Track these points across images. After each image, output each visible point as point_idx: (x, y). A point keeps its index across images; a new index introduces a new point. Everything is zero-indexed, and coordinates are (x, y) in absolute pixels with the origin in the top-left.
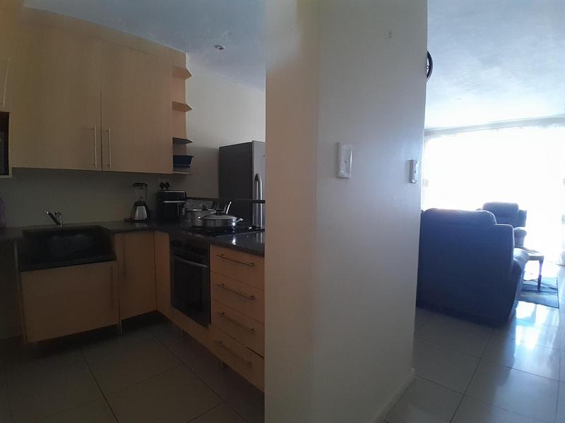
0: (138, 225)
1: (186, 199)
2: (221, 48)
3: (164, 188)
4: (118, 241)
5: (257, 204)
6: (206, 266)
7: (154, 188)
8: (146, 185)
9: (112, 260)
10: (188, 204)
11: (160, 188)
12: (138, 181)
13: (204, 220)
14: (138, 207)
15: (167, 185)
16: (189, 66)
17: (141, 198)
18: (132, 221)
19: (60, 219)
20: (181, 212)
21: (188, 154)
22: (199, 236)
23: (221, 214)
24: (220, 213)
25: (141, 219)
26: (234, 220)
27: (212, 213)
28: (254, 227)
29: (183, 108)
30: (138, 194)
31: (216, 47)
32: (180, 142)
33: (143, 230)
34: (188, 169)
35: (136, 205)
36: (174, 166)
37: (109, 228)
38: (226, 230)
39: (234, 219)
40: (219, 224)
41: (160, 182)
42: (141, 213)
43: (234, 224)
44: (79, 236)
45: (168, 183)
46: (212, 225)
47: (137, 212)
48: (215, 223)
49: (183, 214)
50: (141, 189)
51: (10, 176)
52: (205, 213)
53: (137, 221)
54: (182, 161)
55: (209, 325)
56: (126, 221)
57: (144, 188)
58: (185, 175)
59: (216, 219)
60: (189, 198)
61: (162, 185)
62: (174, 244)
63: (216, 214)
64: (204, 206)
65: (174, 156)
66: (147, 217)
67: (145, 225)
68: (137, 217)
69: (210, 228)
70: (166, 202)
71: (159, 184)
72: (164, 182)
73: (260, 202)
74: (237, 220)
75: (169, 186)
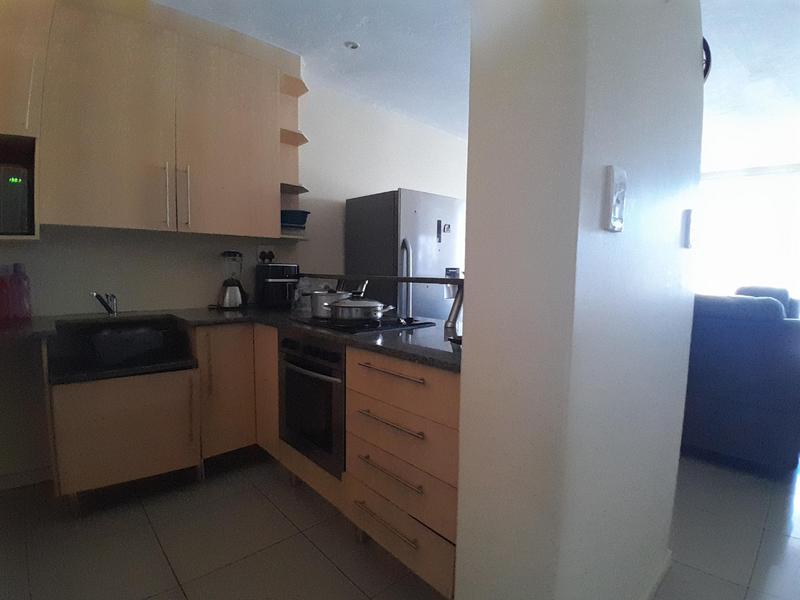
0: (228, 315)
1: (298, 276)
2: (354, 47)
3: (267, 261)
4: (200, 339)
5: (404, 284)
6: (339, 380)
7: (251, 260)
8: (241, 255)
9: (191, 368)
10: (304, 284)
11: (260, 260)
12: (228, 248)
13: (334, 307)
14: (229, 288)
15: (271, 256)
16: (305, 75)
17: (234, 274)
18: (220, 308)
19: (113, 304)
20: (292, 296)
21: (302, 209)
22: (323, 331)
23: (358, 299)
24: (356, 297)
25: (233, 305)
26: (379, 309)
27: (344, 296)
28: (409, 321)
29: (294, 139)
30: (229, 268)
31: (347, 44)
32: (290, 190)
33: (237, 321)
34: (302, 231)
35: (228, 284)
36: (282, 226)
37: (187, 319)
38: (368, 323)
39: (380, 306)
40: (356, 315)
41: (259, 251)
42: (233, 296)
43: (379, 315)
44: (142, 331)
45: (271, 252)
46: (346, 315)
47: (228, 295)
48: (350, 312)
49: (296, 299)
50: (234, 260)
51: (37, 236)
52: (333, 298)
53: (227, 309)
54: (293, 219)
55: (343, 474)
56: (211, 308)
57: (238, 258)
58: (296, 241)
59: (352, 306)
60: (303, 275)
61: (263, 256)
62: (284, 343)
63: (352, 298)
64: (328, 287)
65: (282, 212)
66: (239, 300)
67: (240, 316)
68: (227, 303)
69: (343, 321)
70: (270, 280)
71: (259, 254)
72: (267, 251)
73: (408, 280)
74: (384, 308)
75: (273, 257)
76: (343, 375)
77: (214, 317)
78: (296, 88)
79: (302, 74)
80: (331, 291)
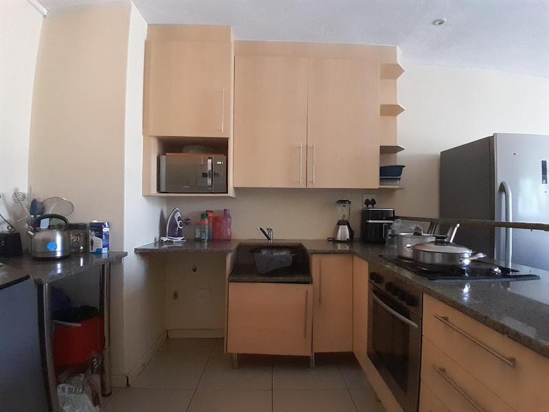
0: (339, 247)
1: (394, 218)
2: (441, 23)
3: (370, 206)
4: (315, 260)
5: (503, 229)
6: (416, 326)
7: (358, 205)
8: (350, 202)
9: (308, 283)
10: (396, 225)
11: (365, 206)
12: (341, 197)
13: (416, 251)
14: (341, 226)
15: (373, 202)
16: (400, 60)
17: (344, 216)
18: (334, 241)
19: (271, 235)
20: (386, 235)
21: (398, 164)
22: (407, 273)
23: (442, 243)
24: (440, 241)
25: (343, 239)
26: (466, 256)
27: (430, 240)
28: (505, 271)
30: (342, 212)
32: (388, 151)
33: (341, 253)
34: (398, 182)
35: (340, 223)
36: (381, 179)
37: (308, 248)
38: (452, 270)
39: (467, 253)
40: (438, 260)
41: (365, 199)
42: (344, 232)
43: (467, 262)
44: (284, 253)
45: (373, 200)
46: (428, 260)
47: (340, 231)
48: (433, 258)
49: (389, 238)
50: (344, 206)
51: (231, 194)
52: (417, 240)
53: (339, 242)
54: (390, 173)
56: (329, 240)
57: (347, 205)
58: (394, 190)
59: (434, 250)
60: (398, 217)
61: (367, 203)
62: (374, 277)
63: (436, 243)
64: (417, 228)
65: (381, 167)
66: (348, 237)
67: (347, 248)
68: (339, 238)
69: (424, 265)
70: (370, 221)
71: (364, 201)
72: (370, 199)
73: (508, 225)
74: (473, 255)
75: (375, 203)
76: (420, 321)
77: (330, 247)
78: (393, 71)
79: (398, 61)
80: (417, 234)
